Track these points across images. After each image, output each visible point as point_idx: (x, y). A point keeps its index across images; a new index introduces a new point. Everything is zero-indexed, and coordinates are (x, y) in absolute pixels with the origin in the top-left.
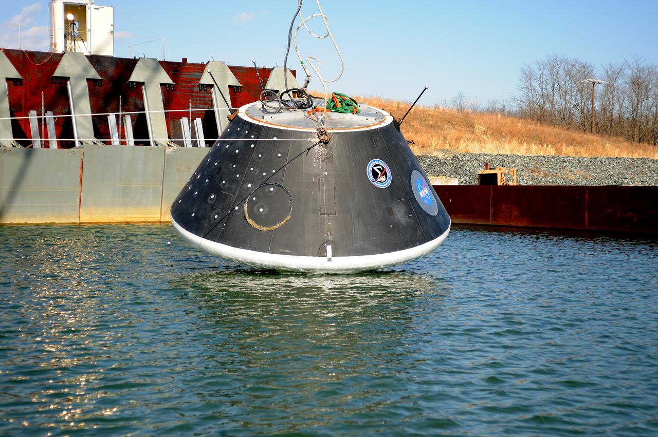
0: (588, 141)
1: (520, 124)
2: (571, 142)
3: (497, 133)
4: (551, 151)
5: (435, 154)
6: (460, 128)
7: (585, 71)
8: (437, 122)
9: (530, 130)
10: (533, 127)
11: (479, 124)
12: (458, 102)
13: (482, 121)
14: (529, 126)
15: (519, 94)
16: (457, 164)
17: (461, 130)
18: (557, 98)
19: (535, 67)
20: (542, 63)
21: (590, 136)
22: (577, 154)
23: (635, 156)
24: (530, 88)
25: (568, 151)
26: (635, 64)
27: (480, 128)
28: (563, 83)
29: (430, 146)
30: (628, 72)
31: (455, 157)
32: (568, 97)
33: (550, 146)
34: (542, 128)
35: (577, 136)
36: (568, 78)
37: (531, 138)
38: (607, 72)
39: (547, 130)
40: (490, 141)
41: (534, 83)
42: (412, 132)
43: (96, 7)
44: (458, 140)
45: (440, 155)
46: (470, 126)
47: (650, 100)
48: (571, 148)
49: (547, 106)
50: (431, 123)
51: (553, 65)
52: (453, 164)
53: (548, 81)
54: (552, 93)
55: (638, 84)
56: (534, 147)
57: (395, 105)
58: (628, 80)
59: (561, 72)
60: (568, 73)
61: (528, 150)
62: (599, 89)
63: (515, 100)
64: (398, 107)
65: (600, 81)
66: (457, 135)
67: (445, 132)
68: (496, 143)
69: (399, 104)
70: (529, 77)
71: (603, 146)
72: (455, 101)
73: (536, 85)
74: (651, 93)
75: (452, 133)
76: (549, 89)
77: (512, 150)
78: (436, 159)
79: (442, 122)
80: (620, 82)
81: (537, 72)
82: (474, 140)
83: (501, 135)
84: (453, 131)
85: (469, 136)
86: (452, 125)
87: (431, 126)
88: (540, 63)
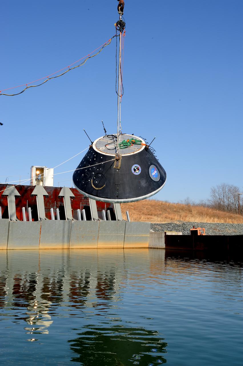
0: (237, 217)
1: (210, 210)
2: (230, 217)
3: (201, 214)
4: (222, 221)
5: (175, 222)
6: (186, 212)
7: (236, 189)
8: (177, 209)
9: (214, 212)
10: (215, 211)
11: (194, 211)
13: (195, 209)
14: (214, 211)
15: (210, 198)
16: (184, 226)
17: (187, 213)
18: (225, 200)
19: (216, 188)
20: (219, 186)
21: (238, 215)
22: (232, 222)
24: (215, 196)
28: (227, 194)
29: (174, 219)
31: (183, 223)
32: (229, 200)
33: (222, 219)
34: (219, 212)
35: (233, 215)
36: (229, 192)
37: (214, 216)
39: (221, 213)
40: (198, 217)
42: (167, 213)
44: (186, 217)
45: (178, 223)
46: (190, 211)
48: (230, 220)
49: (222, 203)
50: (175, 210)
51: (223, 187)
52: (182, 226)
53: (222, 193)
54: (223, 198)
56: (216, 219)
57: (161, 203)
59: (227, 190)
60: (229, 190)
61: (213, 221)
62: (241, 196)
63: (209, 200)
64: (162, 203)
65: (241, 194)
66: (185, 214)
67: (181, 213)
68: (201, 218)
69: (162, 202)
70: (214, 191)
72: (186, 201)
73: (217, 195)
75: (183, 214)
76: (222, 196)
77: (207, 221)
78: (176, 224)
79: (179, 209)
81: (217, 190)
82: (192, 217)
83: (203, 215)
85: (190, 215)
86: (183, 211)
87: (175, 211)
88: (218, 186)
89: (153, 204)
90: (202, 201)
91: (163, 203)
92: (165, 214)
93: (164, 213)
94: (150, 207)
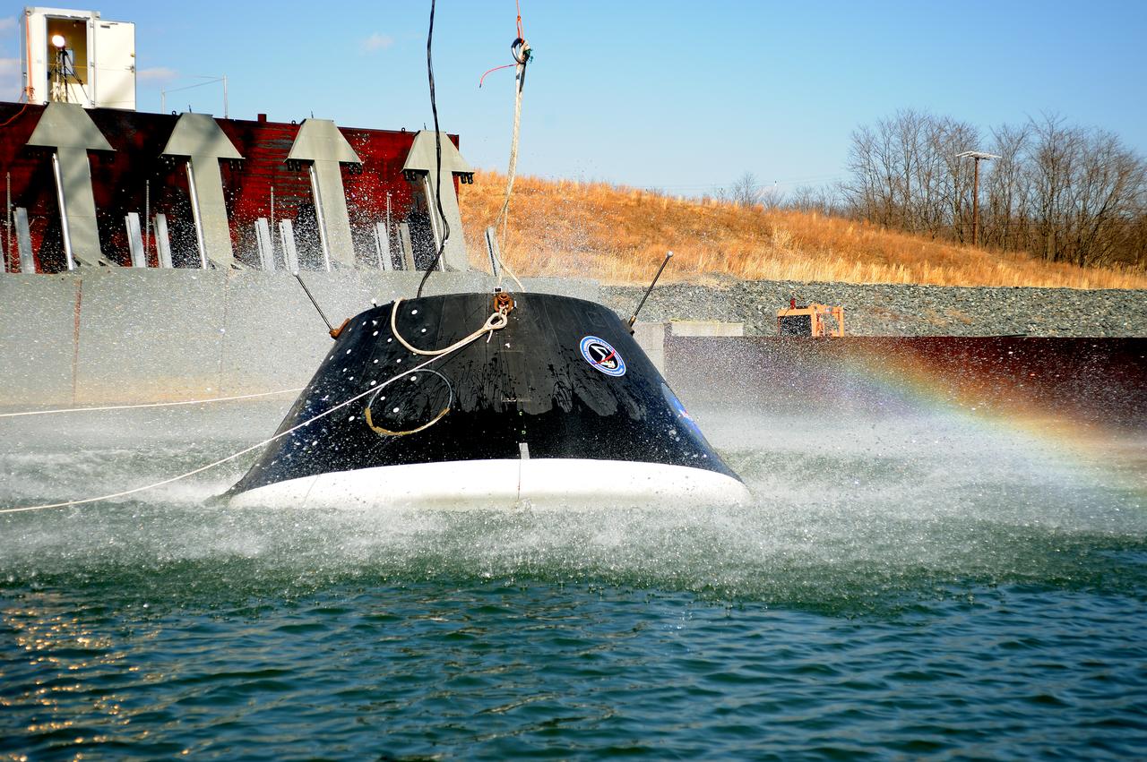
0: (968, 259)
1: (851, 229)
2: (938, 260)
3: (810, 245)
4: (904, 276)
5: (703, 281)
6: (747, 236)
7: (962, 137)
8: (706, 225)
9: (867, 239)
10: (872, 234)
11: (780, 229)
12: (743, 190)
13: (786, 225)
14: (866, 234)
15: (849, 178)
16: (740, 299)
17: (748, 241)
18: (914, 184)
19: (876, 131)
20: (889, 124)
21: (971, 251)
22: (948, 280)
23: (1049, 285)
24: (867, 167)
25: (934, 276)
26: (1046, 127)
27: (781, 237)
28: (924, 159)
29: (693, 267)
30: (1035, 139)
31: (739, 286)
32: (932, 183)
33: (902, 267)
34: (889, 236)
35: (947, 249)
36: (932, 150)
37: (869, 253)
38: (999, 139)
39: (896, 238)
40: (799, 258)
41: (873, 158)
42: (663, 243)
43: (105, 23)
44: (743, 257)
45: (713, 283)
46: (765, 233)
47: (1074, 187)
48: (938, 271)
49: (897, 198)
50: (695, 227)
51: (907, 128)
52: (733, 298)
53: (899, 155)
54: (905, 176)
55: (1052, 161)
56: (875, 269)
57: (634, 196)
58: (1035, 153)
59: (921, 139)
60: (933, 141)
61: (864, 275)
62: (986, 168)
63: (842, 187)
64: (639, 200)
65: (987, 155)
66: (740, 247)
67: (721, 243)
68: (808, 264)
69: (640, 194)
70: (866, 147)
71: (994, 269)
72: (738, 189)
73: (877, 161)
74: (1075, 176)
75: (733, 244)
76: (901, 169)
77: (837, 275)
78: (705, 290)
79: (716, 226)
80: (1021, 156)
81: (880, 140)
82: (771, 256)
83: (817, 248)
84: (735, 241)
85: (762, 250)
86: (734, 231)
87: (698, 234)
88: (885, 123)
89: (602, 201)
90: (810, 191)
91: (644, 198)
92: (655, 248)
93: (649, 241)
94: (588, 215)
